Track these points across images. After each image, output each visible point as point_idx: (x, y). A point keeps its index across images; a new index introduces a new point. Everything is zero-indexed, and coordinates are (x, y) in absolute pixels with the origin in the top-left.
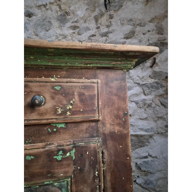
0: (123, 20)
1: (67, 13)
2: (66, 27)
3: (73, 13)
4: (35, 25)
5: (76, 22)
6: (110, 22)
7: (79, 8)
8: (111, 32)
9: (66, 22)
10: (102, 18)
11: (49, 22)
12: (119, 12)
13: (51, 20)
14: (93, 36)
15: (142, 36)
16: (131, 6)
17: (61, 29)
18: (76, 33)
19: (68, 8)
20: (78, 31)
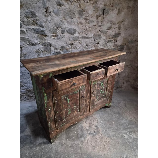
0: (108, 21)
1: (83, 10)
2: (82, 18)
3: (87, 11)
4: (65, 13)
5: (88, 16)
6: (103, 20)
7: (90, 9)
8: (103, 26)
9: (83, 15)
10: (100, 17)
11: (73, 13)
12: (107, 16)
13: (75, 13)
14: (95, 26)
15: (114, 29)
16: (112, 14)
17: (80, 19)
18: (87, 22)
19: (84, 7)
20: (88, 22)
